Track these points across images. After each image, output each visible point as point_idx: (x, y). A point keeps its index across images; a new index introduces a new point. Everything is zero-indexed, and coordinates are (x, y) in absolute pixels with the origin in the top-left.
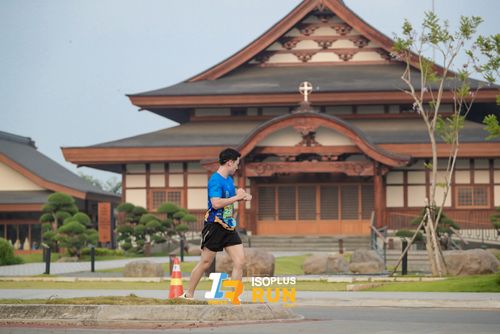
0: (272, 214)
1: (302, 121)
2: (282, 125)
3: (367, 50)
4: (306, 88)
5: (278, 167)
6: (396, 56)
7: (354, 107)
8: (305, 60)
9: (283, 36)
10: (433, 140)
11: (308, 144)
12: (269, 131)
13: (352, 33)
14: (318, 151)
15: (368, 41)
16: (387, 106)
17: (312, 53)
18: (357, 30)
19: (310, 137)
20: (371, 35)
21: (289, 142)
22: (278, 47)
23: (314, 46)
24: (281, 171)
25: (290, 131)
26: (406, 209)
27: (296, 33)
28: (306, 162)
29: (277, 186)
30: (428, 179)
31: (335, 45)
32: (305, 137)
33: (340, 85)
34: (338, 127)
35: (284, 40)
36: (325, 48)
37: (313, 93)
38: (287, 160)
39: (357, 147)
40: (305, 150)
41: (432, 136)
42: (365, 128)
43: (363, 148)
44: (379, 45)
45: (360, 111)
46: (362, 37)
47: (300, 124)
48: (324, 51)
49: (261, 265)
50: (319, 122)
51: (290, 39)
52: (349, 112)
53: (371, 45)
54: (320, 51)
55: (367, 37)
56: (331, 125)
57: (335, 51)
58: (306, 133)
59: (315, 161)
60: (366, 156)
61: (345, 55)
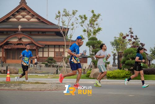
0: (10, 58)
1: (19, 35)
2: (14, 36)
3: (34, 18)
4: (20, 27)
5: (12, 46)
6: (41, 20)
7: (31, 32)
8: (18, 20)
9: (13, 14)
10: (65, 41)
11: (20, 41)
12: (10, 37)
13: (30, 14)
14: (22, 43)
15: (34, 16)
16: (38, 32)
17: (20, 18)
18: (32, 13)
19: (20, 39)
20: (35, 14)
21: (15, 40)
22: (12, 17)
23: (21, 17)
24: (12, 47)
25: (16, 37)
26: (43, 57)
27: (16, 13)
28: (19, 45)
29: (11, 51)
30: (48, 50)
31: (26, 17)
32: (19, 39)
33: (27, 26)
34: (27, 37)
35: (14, 15)
36: (23, 17)
37: (22, 28)
38: (14, 45)
39: (32, 42)
40: (19, 42)
41: (65, 39)
42: (34, 37)
43: (34, 42)
44: (37, 17)
45: (32, 33)
46: (33, 15)
47: (18, 36)
48: (23, 18)
49: (15, 71)
50: (23, 36)
51: (15, 15)
52: (29, 33)
53: (35, 17)
54: (22, 18)
55: (34, 15)
56: (26, 36)
57: (26, 18)
58: (19, 38)
59: (21, 45)
60: (34, 44)
61: (28, 19)
